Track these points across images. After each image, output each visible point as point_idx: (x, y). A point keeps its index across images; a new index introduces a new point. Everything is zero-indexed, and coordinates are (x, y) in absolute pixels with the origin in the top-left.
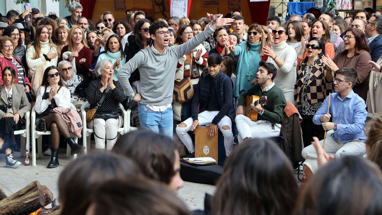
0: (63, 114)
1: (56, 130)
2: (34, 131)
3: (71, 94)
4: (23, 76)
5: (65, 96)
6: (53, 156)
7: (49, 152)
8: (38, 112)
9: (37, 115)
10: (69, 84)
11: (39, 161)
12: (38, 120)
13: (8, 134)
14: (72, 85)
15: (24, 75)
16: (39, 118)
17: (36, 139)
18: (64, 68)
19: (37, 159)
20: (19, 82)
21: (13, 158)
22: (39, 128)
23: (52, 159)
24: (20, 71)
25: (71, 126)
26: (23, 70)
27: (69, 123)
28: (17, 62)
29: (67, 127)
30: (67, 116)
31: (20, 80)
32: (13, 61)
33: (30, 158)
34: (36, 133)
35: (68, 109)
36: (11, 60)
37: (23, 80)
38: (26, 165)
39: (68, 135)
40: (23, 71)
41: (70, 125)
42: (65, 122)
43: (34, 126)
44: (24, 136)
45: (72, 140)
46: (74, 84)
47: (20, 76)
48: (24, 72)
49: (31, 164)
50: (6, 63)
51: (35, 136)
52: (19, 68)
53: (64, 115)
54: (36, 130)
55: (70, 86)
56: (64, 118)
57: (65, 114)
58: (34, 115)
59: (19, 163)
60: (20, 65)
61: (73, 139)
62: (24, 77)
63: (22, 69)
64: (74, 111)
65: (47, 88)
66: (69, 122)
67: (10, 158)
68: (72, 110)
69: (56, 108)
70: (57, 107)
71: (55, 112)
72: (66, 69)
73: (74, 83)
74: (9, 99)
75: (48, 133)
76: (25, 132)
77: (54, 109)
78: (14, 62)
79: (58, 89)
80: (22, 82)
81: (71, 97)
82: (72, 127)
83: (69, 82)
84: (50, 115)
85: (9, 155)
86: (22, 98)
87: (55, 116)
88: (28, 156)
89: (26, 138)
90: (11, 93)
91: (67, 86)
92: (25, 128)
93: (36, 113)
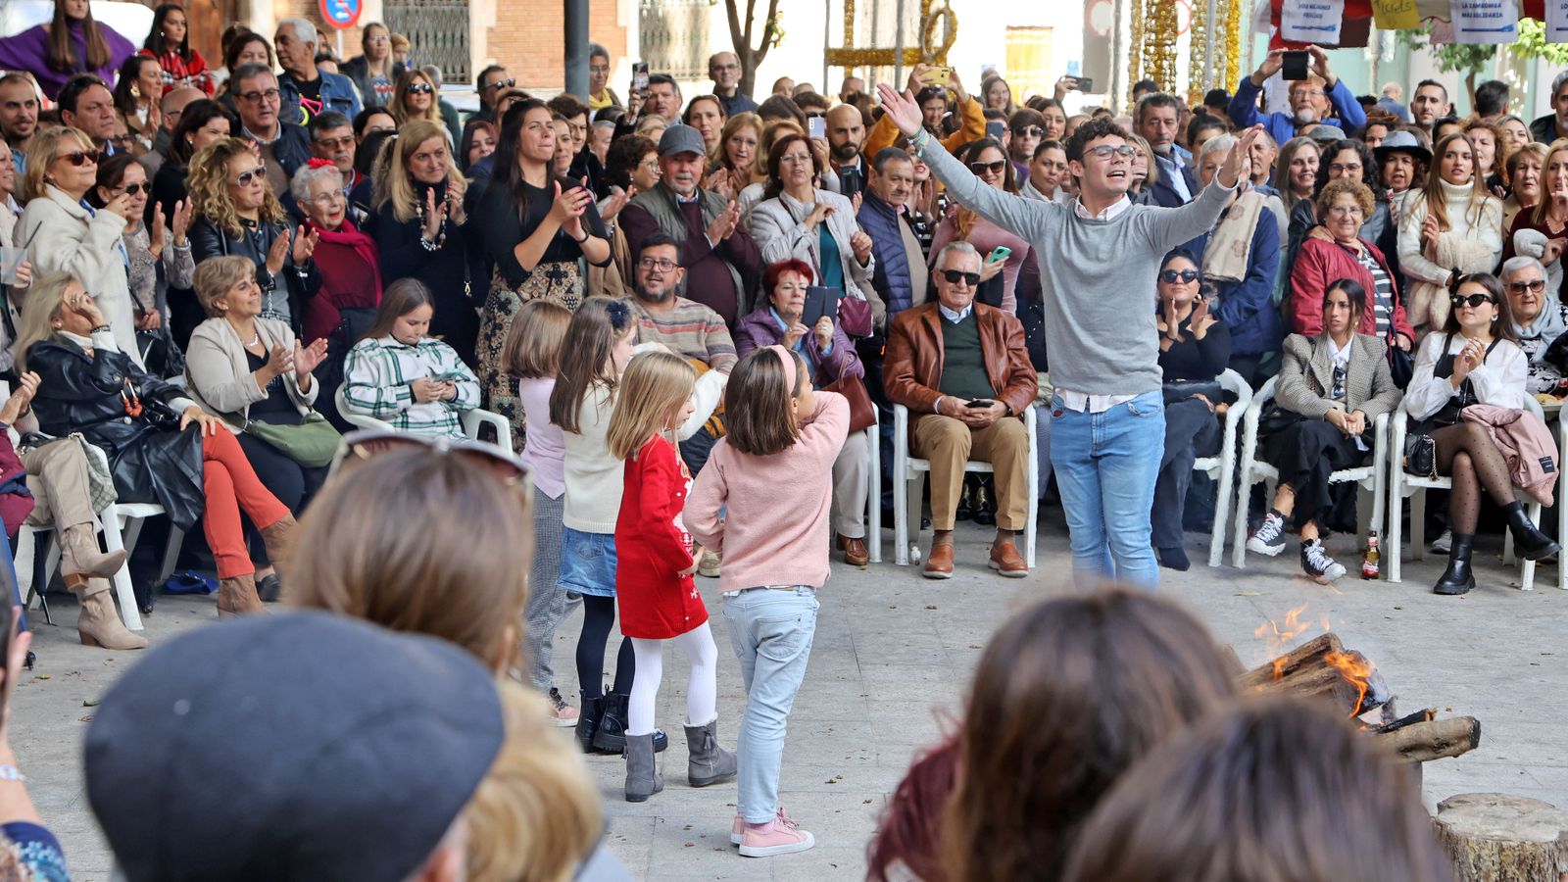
0: (1494, 425)
1: (1468, 475)
2: (1398, 474)
3: (1532, 365)
4: (1390, 302)
5: (1507, 373)
6: (1453, 555)
7: (1445, 542)
8: (1417, 416)
9: (1413, 425)
10: (1529, 334)
11: (1410, 568)
12: (1414, 440)
14: (1539, 337)
15: (1393, 299)
16: (1415, 434)
17: (1406, 502)
18: (1516, 280)
19: (1404, 561)
20: (1379, 321)
21: (1324, 554)
22: (1414, 466)
23: (1452, 566)
24: (1381, 288)
25: (1519, 468)
26: (1391, 285)
27: (1514, 456)
28: (1372, 260)
29: (1507, 471)
30: (1507, 433)
31: (1381, 314)
32: (1360, 255)
33: (1383, 559)
34: (1405, 482)
35: (1513, 411)
36: (1357, 251)
37: (1388, 316)
38: (1366, 576)
39: (1508, 496)
40: (1388, 288)
41: (1515, 463)
42: (1501, 451)
43: (1399, 459)
44: (1369, 487)
45: (1520, 513)
46: (1546, 333)
47: (1382, 302)
48: (1391, 290)
49: (1383, 573)
50: (1342, 260)
51: (1401, 488)
52: (1377, 277)
53: (1500, 430)
54: (1406, 470)
55: (1531, 339)
56: (1497, 441)
57: (1502, 426)
58: (1401, 423)
60: (1382, 268)
61: (1526, 509)
62: (1394, 305)
63: (1387, 281)
65: (1454, 341)
66: (1515, 452)
67: (1315, 554)
68: (1526, 415)
69: (1473, 407)
70: (1477, 402)
71: (1470, 420)
72: (1524, 287)
73: (1545, 330)
74: (1337, 373)
75: (1443, 483)
76: (1370, 476)
77: (1465, 410)
78: (1364, 259)
79: (1488, 345)
80: (1387, 321)
81: (1532, 374)
82: (1522, 469)
83: (1531, 327)
84: (1454, 426)
85: (1310, 542)
87: (1467, 431)
88: (1373, 550)
89: (1372, 494)
90: (1345, 353)
91: (1521, 341)
92: (1371, 464)
93: (1410, 418)
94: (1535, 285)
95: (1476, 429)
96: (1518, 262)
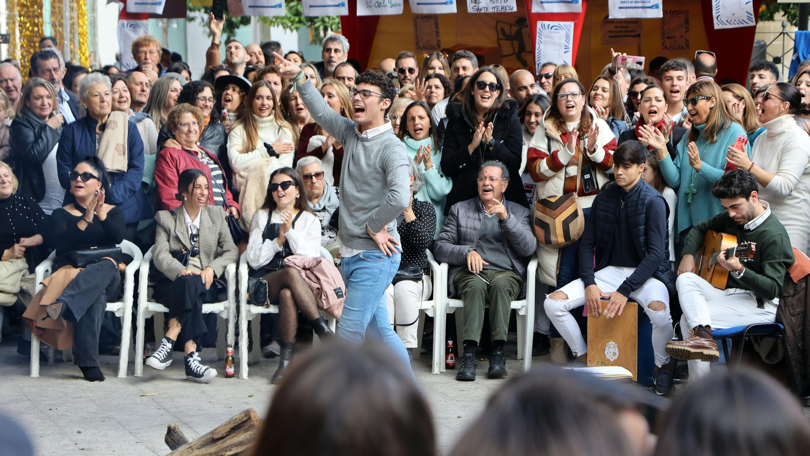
0: (304, 269)
1: (290, 303)
2: (244, 306)
3: (323, 228)
4: (223, 187)
5: (309, 233)
6: (283, 358)
7: (274, 347)
8: (255, 265)
9: (252, 272)
10: (318, 208)
11: (254, 369)
12: (254, 281)
13: (190, 310)
14: (324, 209)
15: (224, 184)
16: (254, 278)
17: (249, 322)
18: (306, 172)
19: (250, 365)
20: (216, 198)
21: (200, 362)
22: (255, 298)
23: (282, 364)
24: (216, 177)
25: (321, 296)
26: (223, 174)
27: (318, 288)
28: (208, 158)
29: (314, 298)
30: (313, 273)
31: (217, 194)
32: (200, 156)
33: (236, 363)
34: (249, 311)
35: (316, 259)
36: (197, 153)
37: (222, 195)
38: (228, 376)
39: (316, 314)
40: (221, 177)
41: (319, 293)
42: (310, 286)
43: (244, 295)
44: (224, 316)
45: (323, 325)
46: (329, 207)
47: (217, 186)
48: (223, 178)
49: (237, 374)
50: (188, 160)
51: (247, 316)
52: (213, 170)
53: (308, 272)
54: (249, 302)
55: (319, 211)
56: (307, 279)
57: (309, 269)
58: (244, 271)
59: (213, 372)
60: (215, 163)
61: (327, 322)
62: (225, 188)
63: (220, 172)
64: (328, 264)
65: (274, 214)
66: (318, 286)
67: (195, 363)
68: (323, 260)
69: (290, 258)
70: (292, 254)
71: (289, 266)
72: (311, 177)
73: (328, 204)
74: (193, 237)
75: (273, 309)
76: (225, 308)
77: (285, 260)
78: (202, 158)
79: (294, 216)
80: (221, 199)
81: (323, 234)
82: (323, 297)
83: (318, 203)
84: (279, 271)
85: (191, 355)
86: (220, 234)
87: (287, 273)
88: (230, 358)
89: (227, 321)
90: (197, 223)
91: (314, 212)
92: (226, 299)
93: (249, 267)
94: (318, 175)
95: (294, 272)
96: (305, 160)
